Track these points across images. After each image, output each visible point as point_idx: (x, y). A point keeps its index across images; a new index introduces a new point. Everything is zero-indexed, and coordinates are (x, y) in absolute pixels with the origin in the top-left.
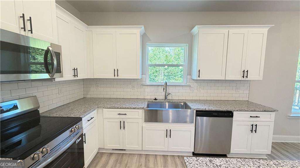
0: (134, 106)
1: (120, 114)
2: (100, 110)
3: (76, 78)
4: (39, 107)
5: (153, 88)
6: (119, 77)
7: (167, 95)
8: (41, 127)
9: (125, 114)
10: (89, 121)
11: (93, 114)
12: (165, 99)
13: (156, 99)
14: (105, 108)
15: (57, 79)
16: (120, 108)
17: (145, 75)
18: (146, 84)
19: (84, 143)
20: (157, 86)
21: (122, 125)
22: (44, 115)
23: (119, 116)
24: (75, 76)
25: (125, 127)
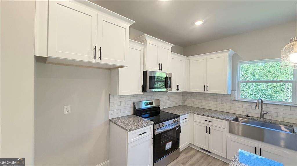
0: (219, 117)
1: (206, 121)
2: (192, 115)
3: (178, 91)
4: (160, 106)
5: (245, 105)
6: (208, 92)
7: (264, 114)
8: (160, 116)
9: (211, 122)
10: (184, 119)
11: (187, 116)
12: (261, 118)
13: (248, 116)
14: (196, 114)
15: (169, 92)
16: (207, 116)
17: (235, 91)
18: (237, 100)
19: (180, 132)
20: (250, 103)
21: (208, 130)
22: (162, 110)
23: (205, 122)
24: (177, 90)
25: (210, 132)
